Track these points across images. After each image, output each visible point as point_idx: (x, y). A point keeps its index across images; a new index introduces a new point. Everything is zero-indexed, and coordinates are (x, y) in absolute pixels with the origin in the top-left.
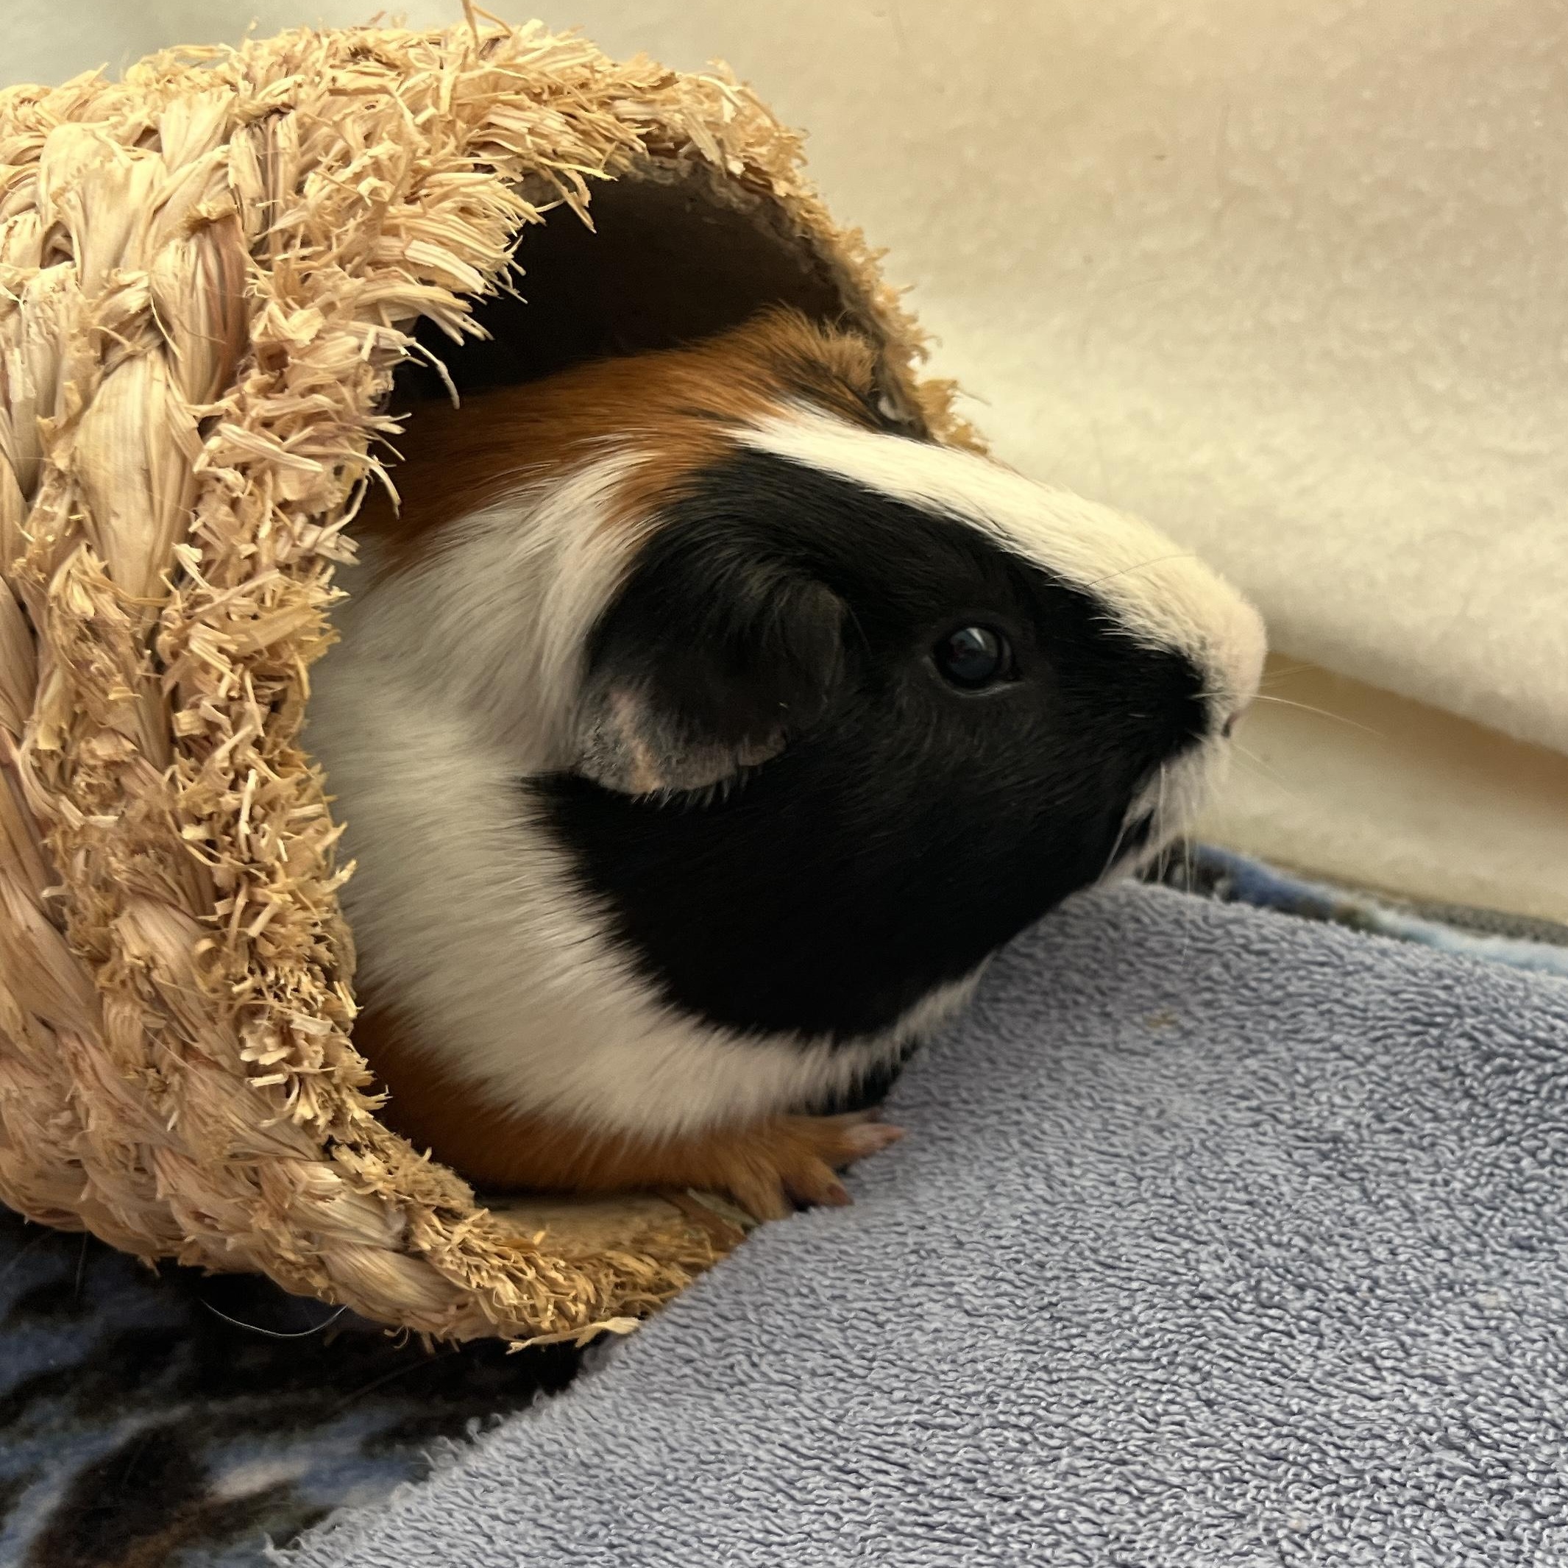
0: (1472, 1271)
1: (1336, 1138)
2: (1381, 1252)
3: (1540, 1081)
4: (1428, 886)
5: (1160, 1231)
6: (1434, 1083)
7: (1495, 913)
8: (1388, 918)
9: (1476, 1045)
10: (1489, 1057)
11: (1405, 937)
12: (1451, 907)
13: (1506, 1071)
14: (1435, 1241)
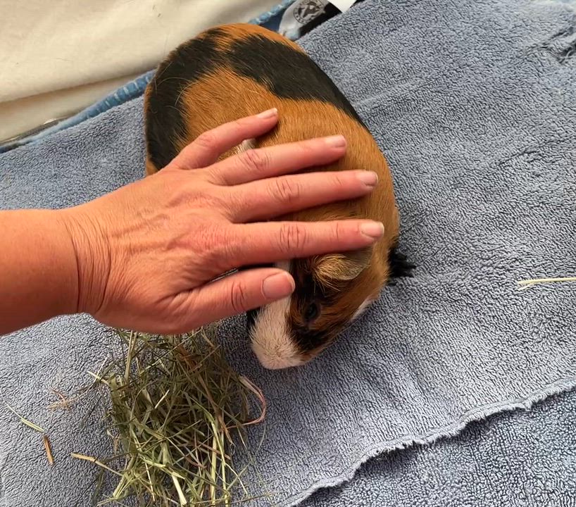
0: (92, 176)
1: (55, 175)
2: (78, 182)
3: (77, 146)
4: (22, 132)
5: (45, 204)
6: (62, 157)
7: (33, 130)
8: (21, 141)
9: (63, 148)
10: (66, 148)
11: (28, 143)
12: (25, 133)
13: (70, 148)
14: (83, 175)
